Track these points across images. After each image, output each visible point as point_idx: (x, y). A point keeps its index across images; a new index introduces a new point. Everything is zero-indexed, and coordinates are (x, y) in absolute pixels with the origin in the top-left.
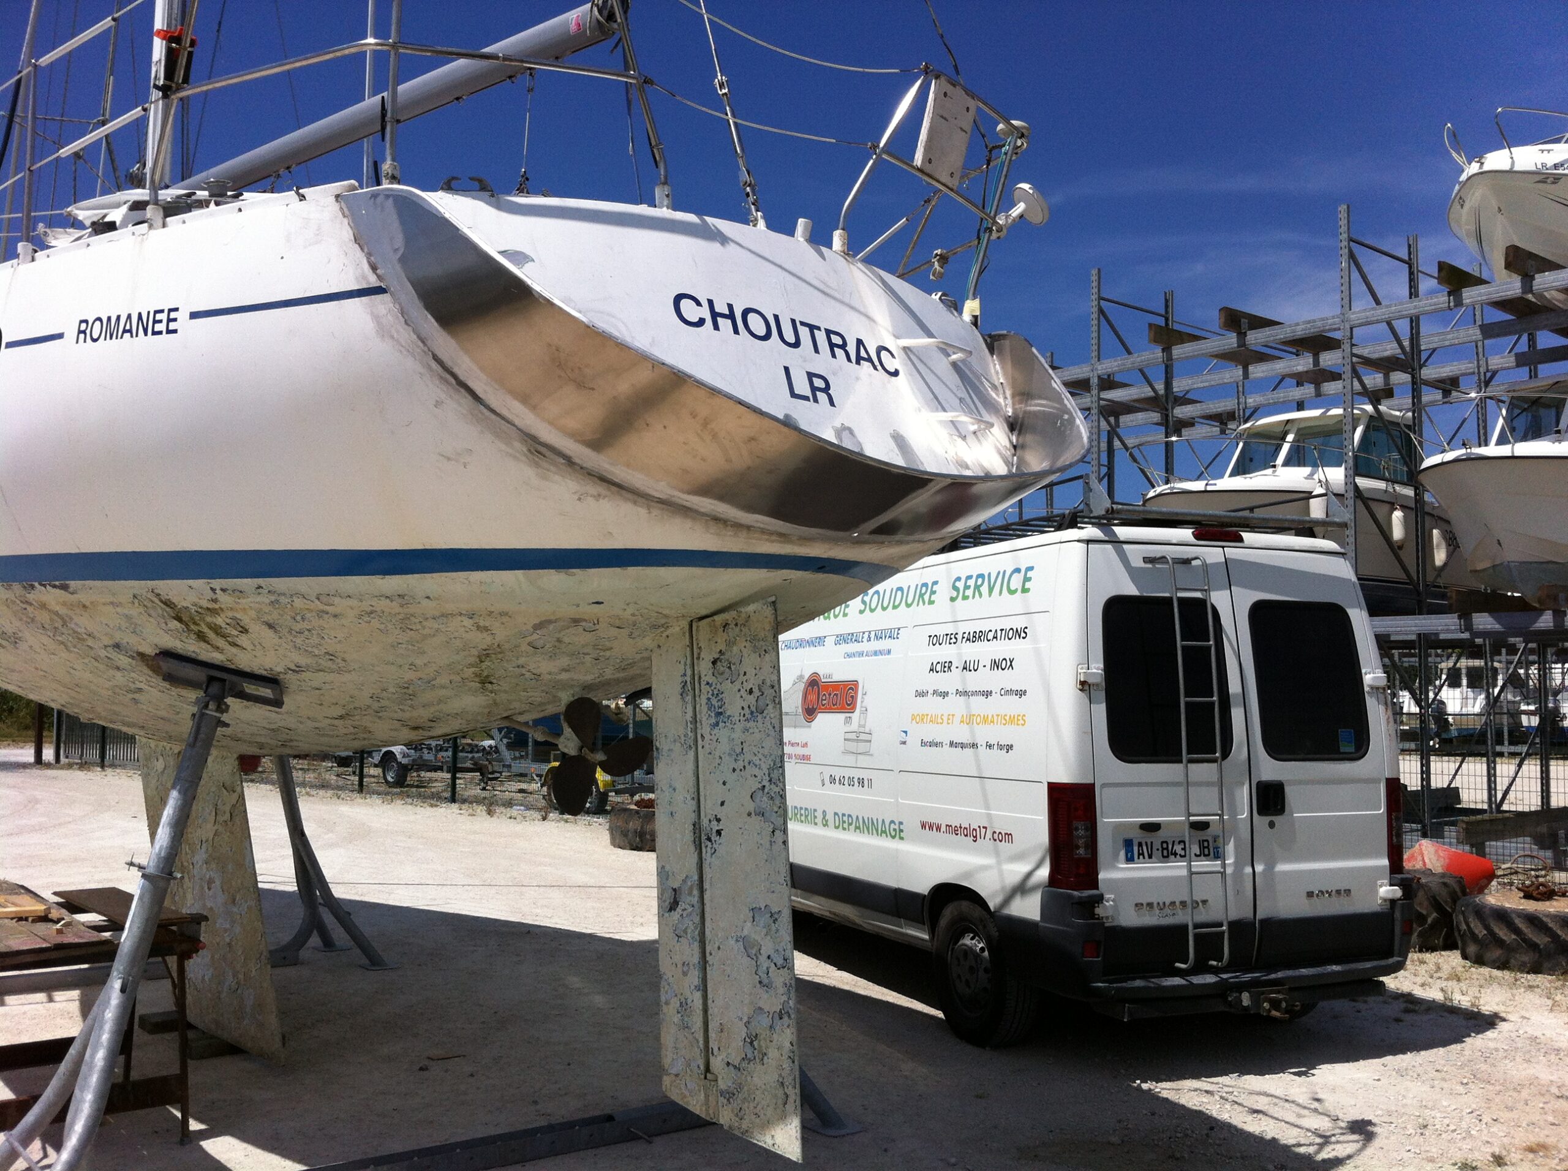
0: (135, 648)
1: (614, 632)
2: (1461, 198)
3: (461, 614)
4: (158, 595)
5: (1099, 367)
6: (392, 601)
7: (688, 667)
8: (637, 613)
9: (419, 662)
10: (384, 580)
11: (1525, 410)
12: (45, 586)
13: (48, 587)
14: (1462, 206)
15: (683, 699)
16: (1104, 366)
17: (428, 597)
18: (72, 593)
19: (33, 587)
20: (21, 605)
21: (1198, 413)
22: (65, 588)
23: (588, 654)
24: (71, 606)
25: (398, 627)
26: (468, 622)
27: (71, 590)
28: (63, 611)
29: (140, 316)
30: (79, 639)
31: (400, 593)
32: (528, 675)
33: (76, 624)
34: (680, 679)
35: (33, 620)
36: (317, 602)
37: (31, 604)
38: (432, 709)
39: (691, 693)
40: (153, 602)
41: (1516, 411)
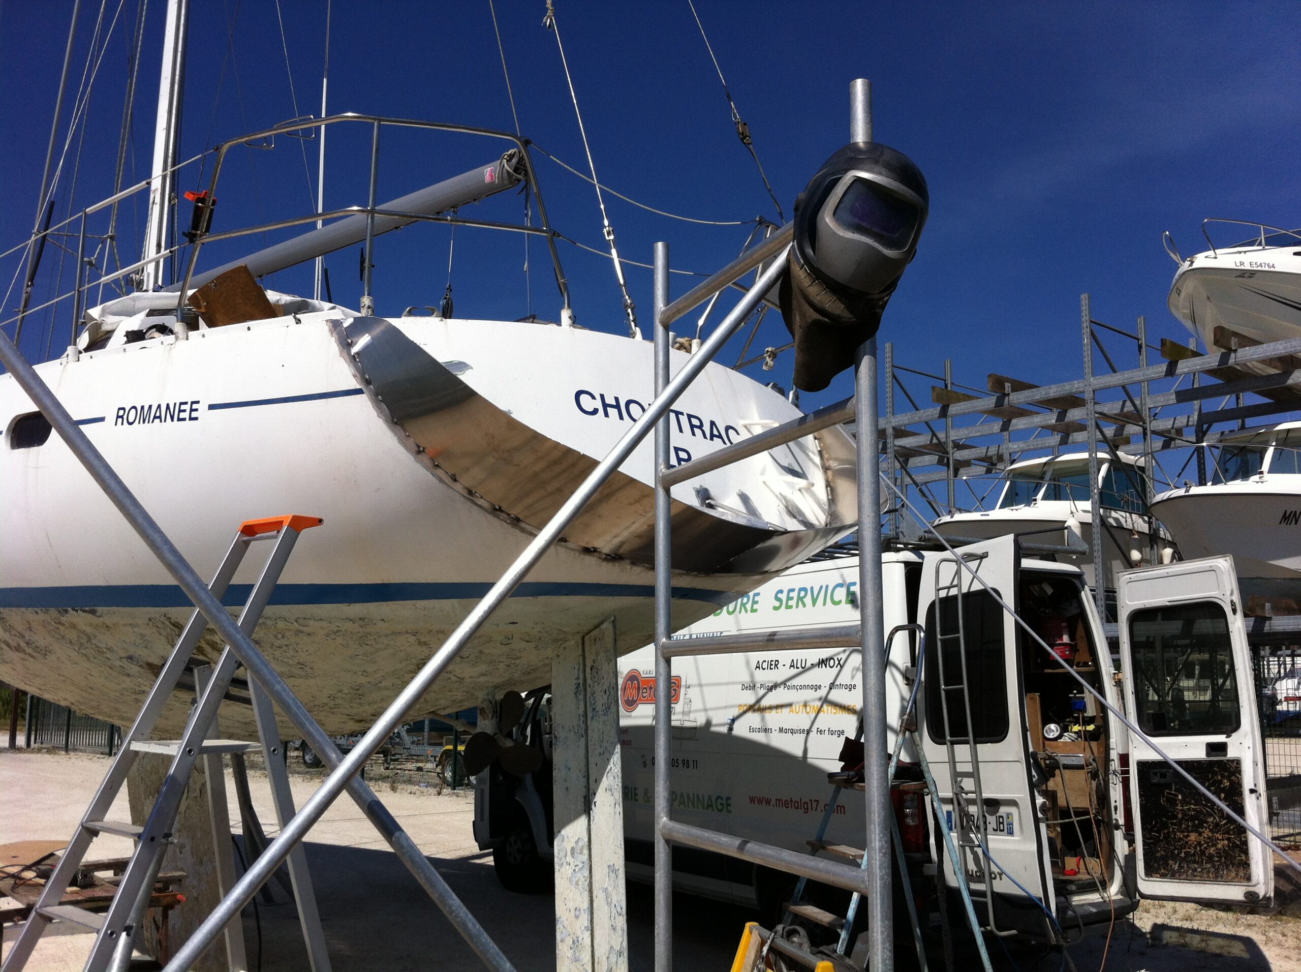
0: (145, 660)
1: (523, 645)
2: (1177, 288)
3: (407, 632)
4: (169, 618)
5: (893, 421)
6: (354, 623)
7: (581, 672)
8: (542, 630)
9: (369, 669)
10: (350, 607)
11: (1235, 455)
12: (77, 611)
13: (79, 611)
14: (1179, 295)
15: (577, 697)
16: (897, 420)
17: (383, 620)
18: (99, 617)
19: (66, 611)
20: (55, 625)
21: (974, 456)
22: (93, 612)
23: (501, 662)
24: (96, 627)
25: (357, 643)
26: (412, 639)
27: (98, 614)
28: (89, 630)
29: (168, 407)
30: (99, 651)
31: (361, 616)
32: (454, 678)
33: (99, 641)
34: (575, 682)
35: (63, 637)
36: (295, 623)
37: (63, 625)
38: (375, 706)
39: (583, 693)
40: (164, 623)
41: (1229, 456)
